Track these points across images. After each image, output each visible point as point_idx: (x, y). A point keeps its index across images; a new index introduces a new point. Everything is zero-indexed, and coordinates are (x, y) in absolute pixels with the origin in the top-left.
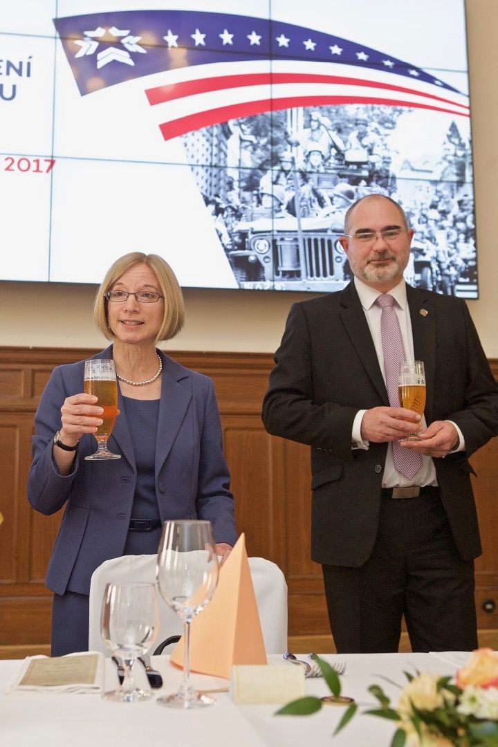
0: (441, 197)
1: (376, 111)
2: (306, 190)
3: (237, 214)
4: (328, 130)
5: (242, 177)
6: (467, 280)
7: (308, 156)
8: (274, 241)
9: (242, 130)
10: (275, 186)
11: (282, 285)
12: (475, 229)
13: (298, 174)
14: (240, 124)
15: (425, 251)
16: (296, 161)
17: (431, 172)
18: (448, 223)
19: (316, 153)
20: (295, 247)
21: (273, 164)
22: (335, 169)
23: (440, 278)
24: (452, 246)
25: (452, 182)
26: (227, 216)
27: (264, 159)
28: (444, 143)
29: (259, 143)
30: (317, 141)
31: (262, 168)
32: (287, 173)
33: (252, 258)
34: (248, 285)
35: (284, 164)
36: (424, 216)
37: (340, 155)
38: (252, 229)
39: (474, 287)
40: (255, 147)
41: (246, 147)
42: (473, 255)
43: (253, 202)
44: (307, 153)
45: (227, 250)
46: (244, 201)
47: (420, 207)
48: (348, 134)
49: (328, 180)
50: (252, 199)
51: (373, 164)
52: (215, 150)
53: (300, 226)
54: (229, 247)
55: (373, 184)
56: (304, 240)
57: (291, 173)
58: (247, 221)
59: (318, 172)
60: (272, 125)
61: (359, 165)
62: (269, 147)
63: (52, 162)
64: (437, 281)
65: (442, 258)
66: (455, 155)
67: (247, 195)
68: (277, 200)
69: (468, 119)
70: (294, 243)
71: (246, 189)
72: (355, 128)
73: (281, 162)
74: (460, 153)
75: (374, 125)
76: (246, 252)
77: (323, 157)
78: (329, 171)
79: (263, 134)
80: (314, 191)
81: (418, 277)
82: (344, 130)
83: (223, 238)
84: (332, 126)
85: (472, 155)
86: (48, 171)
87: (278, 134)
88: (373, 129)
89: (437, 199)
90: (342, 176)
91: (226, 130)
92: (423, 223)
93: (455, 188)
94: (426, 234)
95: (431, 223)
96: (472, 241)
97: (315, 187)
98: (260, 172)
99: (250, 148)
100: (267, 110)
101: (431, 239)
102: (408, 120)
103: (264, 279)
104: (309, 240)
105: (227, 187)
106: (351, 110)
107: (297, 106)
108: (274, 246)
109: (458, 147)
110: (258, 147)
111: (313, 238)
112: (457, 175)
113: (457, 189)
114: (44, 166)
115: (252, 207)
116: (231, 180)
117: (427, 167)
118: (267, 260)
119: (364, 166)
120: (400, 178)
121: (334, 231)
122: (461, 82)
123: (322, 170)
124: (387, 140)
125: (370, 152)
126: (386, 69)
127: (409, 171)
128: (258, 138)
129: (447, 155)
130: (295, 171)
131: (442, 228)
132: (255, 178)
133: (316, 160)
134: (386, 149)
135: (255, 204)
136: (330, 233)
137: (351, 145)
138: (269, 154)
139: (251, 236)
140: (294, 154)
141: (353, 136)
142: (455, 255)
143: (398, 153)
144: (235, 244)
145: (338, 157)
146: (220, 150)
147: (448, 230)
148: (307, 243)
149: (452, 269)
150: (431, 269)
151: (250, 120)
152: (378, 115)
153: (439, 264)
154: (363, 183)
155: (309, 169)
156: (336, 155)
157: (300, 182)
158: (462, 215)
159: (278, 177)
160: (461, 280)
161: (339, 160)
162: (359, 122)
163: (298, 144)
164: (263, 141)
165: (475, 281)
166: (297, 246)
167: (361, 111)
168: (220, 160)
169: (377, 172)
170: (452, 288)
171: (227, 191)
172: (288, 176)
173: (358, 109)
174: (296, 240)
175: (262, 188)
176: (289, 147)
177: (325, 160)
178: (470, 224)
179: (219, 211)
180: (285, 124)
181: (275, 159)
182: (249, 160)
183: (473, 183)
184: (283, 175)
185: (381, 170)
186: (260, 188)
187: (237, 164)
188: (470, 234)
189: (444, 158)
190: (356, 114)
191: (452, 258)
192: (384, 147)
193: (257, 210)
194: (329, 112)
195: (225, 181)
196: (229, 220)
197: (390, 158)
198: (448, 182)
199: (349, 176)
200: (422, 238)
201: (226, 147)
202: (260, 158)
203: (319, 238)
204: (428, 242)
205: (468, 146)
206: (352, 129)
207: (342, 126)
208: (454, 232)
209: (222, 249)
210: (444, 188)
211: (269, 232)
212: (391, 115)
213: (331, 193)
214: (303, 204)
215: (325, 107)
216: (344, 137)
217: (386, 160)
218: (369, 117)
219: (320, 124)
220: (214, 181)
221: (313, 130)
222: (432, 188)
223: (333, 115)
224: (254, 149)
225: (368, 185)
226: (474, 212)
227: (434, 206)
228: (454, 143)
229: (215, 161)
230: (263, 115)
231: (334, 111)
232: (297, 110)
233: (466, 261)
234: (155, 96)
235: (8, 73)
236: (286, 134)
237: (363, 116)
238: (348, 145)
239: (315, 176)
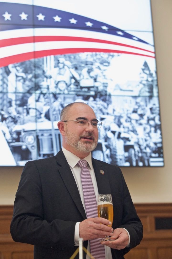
0: (139, 106)
1: (98, 57)
2: (56, 105)
3: (15, 121)
4: (69, 68)
5: (18, 98)
6: (157, 155)
7: (57, 84)
8: (37, 136)
9: (17, 70)
10: (38, 103)
13: (51, 96)
14: (15, 67)
15: (130, 139)
16: (50, 87)
17: (132, 91)
18: (144, 121)
19: (63, 82)
20: (50, 140)
21: (36, 90)
22: (74, 91)
23: (140, 155)
24: (147, 135)
25: (146, 97)
26: (9, 122)
27: (30, 87)
28: (141, 74)
29: (27, 77)
30: (63, 75)
31: (29, 92)
32: (44, 94)
33: (24, 147)
34: (22, 163)
35: (42, 90)
36: (129, 118)
37: (77, 83)
38: (24, 130)
39: (161, 159)
40: (25, 80)
41: (19, 80)
42: (160, 140)
43: (24, 113)
44: (56, 83)
45: (9, 143)
46: (18, 113)
47: (126, 112)
48: (81, 70)
49: (70, 98)
50: (23, 111)
51: (97, 88)
53: (53, 126)
54: (10, 141)
55: (98, 99)
56: (56, 135)
57: (47, 95)
58: (21, 124)
59: (64, 93)
60: (35, 67)
61: (89, 88)
62: (33, 79)
64: (139, 157)
65: (141, 142)
66: (147, 80)
67: (20, 109)
68: (39, 111)
69: (154, 60)
70: (50, 137)
71: (20, 105)
72: (86, 66)
73: (41, 88)
74: (150, 79)
75: (97, 64)
76: (20, 143)
77: (66, 84)
78: (71, 93)
79: (29, 72)
80: (62, 105)
81: (127, 154)
82: (79, 68)
83: (6, 135)
84: (72, 65)
85: (157, 80)
87: (39, 72)
88: (97, 66)
89: (137, 107)
90: (78, 95)
91: (7, 70)
92: (129, 122)
93: (148, 100)
94: (131, 128)
95: (133, 122)
96: (159, 132)
97: (63, 103)
98: (28, 95)
99: (22, 81)
100: (32, 58)
101: (134, 131)
102: (116, 60)
105: (8, 105)
106: (83, 56)
108: (38, 140)
109: (149, 76)
110: (27, 80)
112: (149, 92)
115: (24, 116)
116: (10, 100)
117: (130, 88)
118: (33, 148)
119: (92, 89)
120: (114, 96)
122: (149, 38)
123: (66, 92)
124: (105, 73)
125: (95, 80)
126: (104, 31)
127: (119, 91)
128: (27, 74)
129: (142, 81)
130: (49, 94)
131: (141, 124)
132: (25, 98)
133: (62, 86)
134: (105, 78)
135: (25, 114)
137: (83, 77)
138: (33, 84)
139: (23, 134)
140: (49, 83)
141: (84, 71)
142: (149, 141)
143: (112, 80)
144: (13, 139)
145: (76, 84)
146: (4, 83)
147: (144, 126)
148: (57, 137)
149: (148, 149)
150: (134, 149)
151: (22, 64)
152: (99, 59)
153: (140, 146)
154: (91, 99)
155: (58, 92)
156: (75, 83)
157: (53, 100)
158: (152, 116)
159: (39, 97)
160: (153, 155)
161: (77, 86)
162: (88, 63)
163: (51, 77)
164: (30, 76)
165: (161, 155)
166: (52, 139)
167: (89, 56)
168: (4, 88)
169: (100, 92)
170: (148, 160)
171: (8, 107)
172: (46, 97)
173: (87, 55)
174: (51, 135)
175: (29, 105)
176: (45, 79)
177: (68, 86)
178: (158, 122)
179: (3, 119)
180: (43, 66)
181: (37, 87)
182: (21, 88)
183: (158, 96)
184: (42, 96)
185: (102, 91)
186: (28, 105)
187: (14, 90)
188: (157, 127)
189: (141, 83)
190: (86, 58)
191: (148, 143)
192: (103, 77)
193: (27, 118)
194: (70, 57)
195: (7, 101)
196: (10, 124)
197: (107, 84)
198: (143, 97)
199: (83, 95)
200: (128, 131)
201: (7, 80)
202: (28, 86)
204: (132, 133)
205: (154, 75)
206: (84, 67)
207: (78, 66)
208: (148, 127)
210: (141, 101)
211: (34, 131)
212: (107, 58)
214: (55, 113)
215: (67, 55)
216: (79, 72)
217: (105, 85)
218: (94, 60)
219: (64, 65)
221: (60, 69)
222: (133, 101)
223: (72, 59)
225: (95, 100)
226: (159, 114)
227: (135, 111)
228: (146, 73)
230: (29, 61)
231: (72, 57)
232: (50, 58)
233: (156, 144)
236: (44, 71)
237: (90, 59)
238: (82, 77)
239: (62, 96)
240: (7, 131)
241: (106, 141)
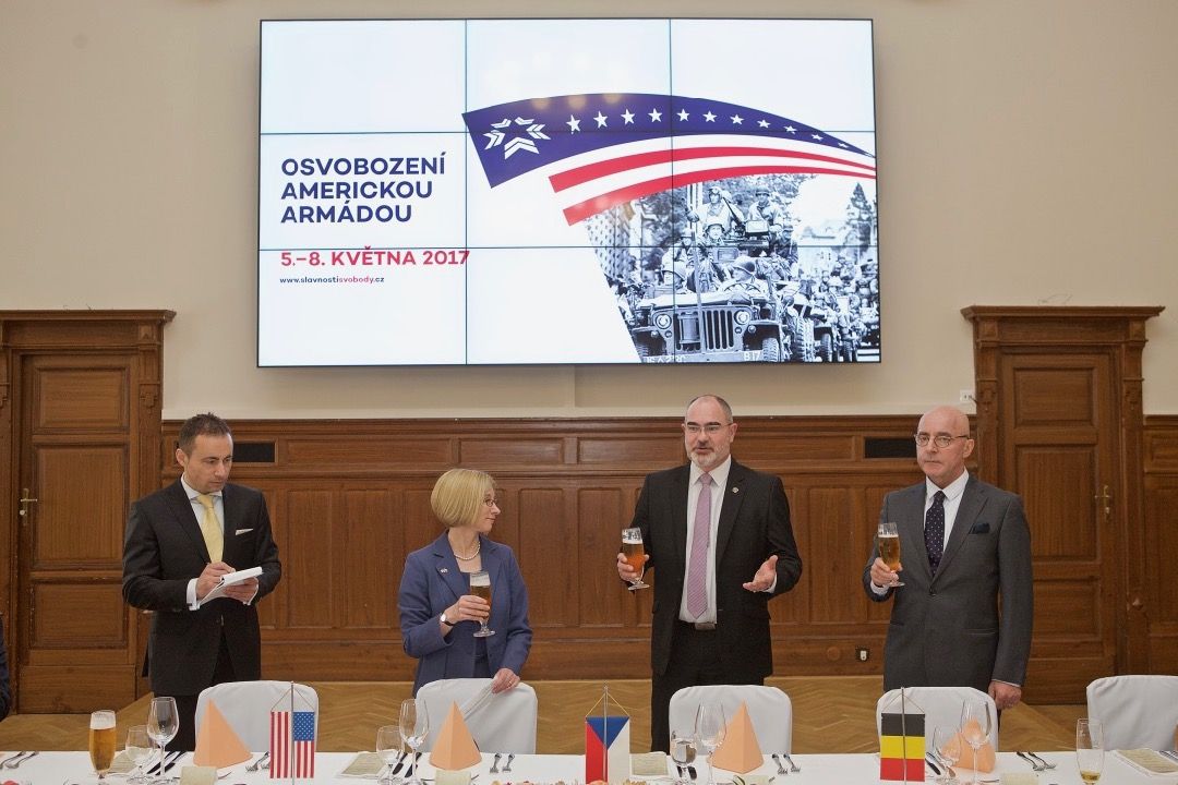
0: (843, 264)
2: (706, 264)
3: (640, 292)
4: (728, 203)
5: (644, 256)
6: (869, 344)
7: (707, 231)
8: (676, 316)
9: (644, 209)
10: (676, 263)
11: (682, 357)
12: (879, 293)
13: (698, 249)
14: (641, 204)
15: (826, 317)
17: (833, 238)
18: (851, 289)
19: (716, 227)
20: (695, 321)
21: (674, 242)
22: (735, 242)
23: (841, 344)
24: (854, 311)
25: (856, 247)
27: (665, 237)
28: (848, 208)
29: (660, 221)
30: (717, 215)
32: (687, 248)
33: (654, 334)
34: (650, 359)
35: (684, 240)
36: (825, 283)
37: (741, 226)
38: (654, 306)
39: (877, 351)
40: (656, 225)
41: (648, 225)
42: (877, 319)
44: (706, 228)
45: (629, 327)
46: (646, 280)
47: (821, 275)
48: (748, 205)
51: (774, 234)
52: (618, 232)
53: (699, 299)
54: (633, 324)
55: (774, 254)
56: (704, 314)
57: (691, 249)
58: (649, 298)
59: (718, 246)
60: (673, 203)
61: (759, 235)
62: (670, 224)
63: (467, 253)
64: (838, 347)
65: (843, 323)
66: (860, 219)
67: (649, 274)
68: (678, 276)
69: (874, 181)
70: (695, 317)
71: (648, 268)
72: (756, 199)
73: (682, 238)
76: (649, 328)
77: (723, 230)
79: (664, 212)
80: (714, 266)
81: (818, 343)
82: (744, 201)
83: (626, 315)
84: (733, 199)
85: (877, 217)
86: (462, 263)
87: (679, 211)
89: (840, 266)
90: (741, 249)
91: (628, 210)
92: (824, 290)
93: (858, 253)
94: (827, 301)
95: (832, 290)
96: (875, 305)
98: (662, 250)
99: (652, 227)
100: (668, 187)
101: (833, 305)
102: (810, 187)
103: (666, 353)
104: (709, 313)
105: (630, 267)
106: (752, 181)
107: (696, 182)
108: (676, 321)
109: (863, 211)
110: (659, 225)
111: (712, 311)
112: (861, 239)
113: (861, 254)
114: (459, 257)
115: (654, 285)
116: (633, 259)
117: (829, 233)
118: (668, 335)
119: (765, 237)
121: (733, 303)
122: (868, 143)
123: (722, 243)
124: (788, 209)
125: (771, 222)
126: (789, 136)
127: (810, 239)
128: (660, 216)
129: (850, 220)
130: (695, 247)
131: (844, 294)
133: (716, 233)
136: (729, 304)
137: (751, 216)
138: (670, 231)
139: (653, 312)
141: (754, 206)
142: (857, 321)
143: (799, 221)
145: (739, 229)
146: (623, 231)
147: (850, 295)
148: (706, 316)
149: (854, 334)
150: (832, 335)
151: (652, 199)
152: (779, 185)
153: (840, 328)
154: (764, 253)
155: (708, 243)
156: (737, 227)
157: (700, 257)
158: (865, 280)
159: (679, 253)
160: (863, 344)
161: (739, 232)
162: (760, 193)
163: (697, 220)
164: (665, 219)
165: (877, 345)
166: (697, 319)
167: (762, 181)
168: (622, 240)
169: (777, 242)
170: (854, 353)
171: (630, 271)
172: (689, 252)
173: (759, 179)
175: (664, 266)
176: (689, 223)
177: (725, 233)
179: (622, 291)
180: (685, 200)
181: (676, 236)
182: (650, 238)
183: (878, 246)
184: (683, 251)
186: (661, 266)
187: (639, 243)
188: (873, 298)
189: (848, 223)
193: (659, 288)
194: (729, 184)
195: (627, 261)
197: (791, 227)
198: (851, 247)
199: (749, 248)
200: (822, 305)
201: (629, 227)
202: (662, 236)
203: (719, 310)
204: (829, 309)
205: (873, 209)
207: (743, 198)
208: (856, 298)
209: (626, 326)
210: (848, 254)
211: (671, 307)
212: (793, 183)
213: (730, 267)
214: (702, 279)
215: (725, 179)
217: (787, 229)
219: (720, 198)
220: (617, 261)
221: (713, 205)
222: (834, 256)
223: (734, 187)
224: (656, 228)
226: (878, 277)
227: (835, 273)
229: (618, 242)
230: (664, 193)
231: (735, 183)
232: (697, 186)
233: (868, 325)
234: (560, 182)
235: (424, 172)
236: (687, 210)
237: (763, 186)
238: (749, 218)
239: (715, 250)
240: (627, 308)
241: (784, 322)
